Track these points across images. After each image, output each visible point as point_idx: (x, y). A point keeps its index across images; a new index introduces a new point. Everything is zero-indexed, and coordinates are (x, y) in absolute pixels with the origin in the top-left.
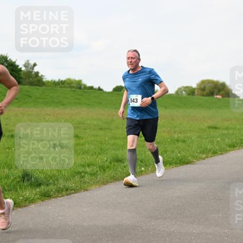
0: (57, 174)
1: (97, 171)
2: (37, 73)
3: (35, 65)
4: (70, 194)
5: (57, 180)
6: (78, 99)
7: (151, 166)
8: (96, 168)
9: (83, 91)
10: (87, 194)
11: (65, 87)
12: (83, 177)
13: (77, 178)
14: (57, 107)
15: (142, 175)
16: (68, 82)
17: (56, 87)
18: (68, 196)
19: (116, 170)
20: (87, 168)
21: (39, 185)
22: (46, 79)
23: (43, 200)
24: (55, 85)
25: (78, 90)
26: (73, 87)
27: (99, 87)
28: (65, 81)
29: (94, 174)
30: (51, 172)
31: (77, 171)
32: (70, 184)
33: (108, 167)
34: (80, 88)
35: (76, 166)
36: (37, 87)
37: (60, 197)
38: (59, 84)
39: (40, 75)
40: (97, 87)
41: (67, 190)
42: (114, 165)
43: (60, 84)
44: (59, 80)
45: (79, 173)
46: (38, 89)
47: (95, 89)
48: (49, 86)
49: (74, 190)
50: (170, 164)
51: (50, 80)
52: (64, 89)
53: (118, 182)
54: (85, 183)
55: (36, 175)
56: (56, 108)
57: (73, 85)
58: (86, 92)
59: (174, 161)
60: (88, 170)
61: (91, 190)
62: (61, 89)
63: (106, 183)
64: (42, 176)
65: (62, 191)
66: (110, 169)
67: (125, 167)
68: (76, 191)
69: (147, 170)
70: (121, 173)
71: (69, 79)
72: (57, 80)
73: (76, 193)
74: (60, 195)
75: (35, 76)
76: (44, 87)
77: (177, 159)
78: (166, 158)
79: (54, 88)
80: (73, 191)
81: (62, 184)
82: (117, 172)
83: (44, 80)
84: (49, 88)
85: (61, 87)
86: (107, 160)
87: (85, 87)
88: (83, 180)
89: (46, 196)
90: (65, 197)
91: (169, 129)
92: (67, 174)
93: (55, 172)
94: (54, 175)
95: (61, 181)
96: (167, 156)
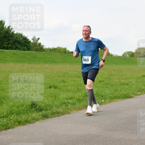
0: (52, 104)
1: (76, 102)
2: (40, 44)
3: (39, 39)
4: (60, 116)
5: (52, 107)
6: (64, 59)
7: (108, 99)
8: (75, 100)
9: (68, 55)
10: (70, 115)
11: (56, 52)
12: (67, 105)
13: (64, 106)
15: (103, 104)
16: (58, 49)
17: (51, 51)
18: (58, 117)
19: (87, 102)
20: (70, 100)
21: (41, 110)
22: (45, 47)
23: (43, 119)
25: (64, 54)
26: (61, 52)
28: (56, 48)
29: (74, 104)
30: (48, 103)
31: (64, 102)
32: (60, 110)
33: (82, 100)
34: (65, 53)
35: (63, 99)
36: (40, 52)
37: (54, 117)
38: (53, 50)
39: (41, 45)
41: (58, 113)
42: (86, 98)
43: (54, 50)
44: (53, 48)
45: (65, 103)
46: (40, 53)
48: (47, 51)
49: (62, 113)
50: (119, 98)
51: (48, 48)
52: (56, 53)
54: (68, 109)
55: (39, 104)
56: (51, 65)
57: (61, 51)
58: (69, 55)
59: (121, 97)
60: (70, 101)
61: (72, 113)
62: (54, 53)
64: (43, 105)
65: (55, 114)
66: (83, 101)
68: (63, 114)
69: (105, 102)
71: (59, 47)
72: (52, 48)
73: (63, 115)
74: (54, 116)
75: (38, 45)
76: (44, 52)
77: (123, 95)
78: (117, 94)
79: (50, 53)
81: (55, 109)
83: (44, 48)
84: (47, 52)
85: (54, 52)
86: (81, 96)
87: (68, 52)
88: (67, 107)
89: (46, 117)
90: (57, 117)
91: (118, 77)
92: (58, 104)
93: (51, 103)
94: (50, 105)
95: (54, 108)
96: (117, 93)
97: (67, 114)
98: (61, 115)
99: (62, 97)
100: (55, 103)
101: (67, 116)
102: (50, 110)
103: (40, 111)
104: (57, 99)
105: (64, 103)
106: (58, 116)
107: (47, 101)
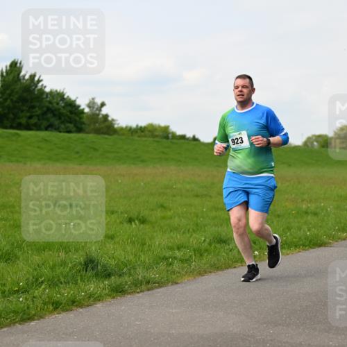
0: (134, 260)
1: (191, 256)
2: (106, 116)
3: (103, 105)
4: (152, 289)
5: (134, 268)
6: (163, 153)
8: (190, 252)
9: (172, 142)
10: (177, 288)
11: (145, 136)
12: (170, 264)
13: (162, 266)
14: (134, 164)
16: (150, 128)
18: (150, 292)
19: (217, 255)
20: (176, 252)
21: (109, 276)
22: (118, 124)
23: (114, 297)
24: (132, 133)
25: (164, 140)
26: (157, 136)
27: (194, 137)
28: (145, 127)
29: (186, 260)
30: (125, 258)
31: (162, 256)
32: (152, 275)
33: (206, 250)
34: (167, 138)
35: (161, 249)
36: (106, 136)
37: (138, 293)
38: (137, 132)
39: (110, 119)
40: (191, 136)
41: (148, 283)
42: (215, 247)
43: (139, 131)
44: (137, 126)
45: (165, 258)
47: (188, 139)
48: (123, 134)
49: (158, 283)
50: (296, 246)
51: (124, 126)
52: (144, 139)
53: (220, 272)
54: (173, 272)
55: (105, 260)
56: (133, 166)
57: (157, 133)
58: (176, 143)
59: (301, 243)
60: (178, 254)
61: (181, 283)
62: (139, 139)
63: (202, 273)
64: (113, 263)
65: (141, 285)
66: (209, 253)
67: (231, 251)
68: (161, 284)
69: (262, 255)
70: (225, 260)
71: (151, 125)
72: (134, 126)
73: (161, 287)
74: (138, 291)
75: (102, 120)
76: (115, 136)
77: (305, 239)
78: (289, 238)
79: (130, 137)
80: (157, 285)
81: (141, 274)
82: (219, 257)
83: (116, 126)
84: (123, 137)
85: (139, 137)
86: (205, 241)
87: (174, 136)
88: (170, 268)
89: (119, 291)
90: (146, 293)
91: (293, 196)
92: (149, 260)
93: (131, 257)
94: (130, 262)
95: (139, 270)
96: (291, 234)
97: (170, 284)
98: (156, 288)
99: (157, 243)
100: (143, 258)
101: (169, 289)
102: (130, 275)
103: (106, 277)
104: (146, 248)
105: (163, 259)
106: (148, 290)
107: (123, 253)
